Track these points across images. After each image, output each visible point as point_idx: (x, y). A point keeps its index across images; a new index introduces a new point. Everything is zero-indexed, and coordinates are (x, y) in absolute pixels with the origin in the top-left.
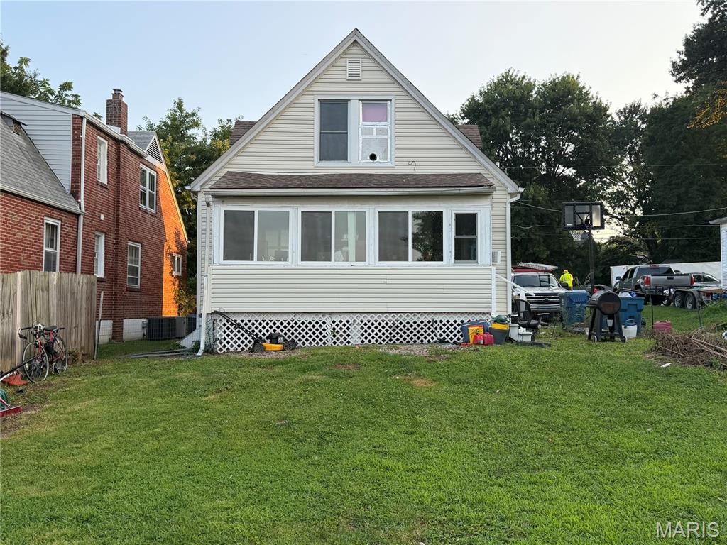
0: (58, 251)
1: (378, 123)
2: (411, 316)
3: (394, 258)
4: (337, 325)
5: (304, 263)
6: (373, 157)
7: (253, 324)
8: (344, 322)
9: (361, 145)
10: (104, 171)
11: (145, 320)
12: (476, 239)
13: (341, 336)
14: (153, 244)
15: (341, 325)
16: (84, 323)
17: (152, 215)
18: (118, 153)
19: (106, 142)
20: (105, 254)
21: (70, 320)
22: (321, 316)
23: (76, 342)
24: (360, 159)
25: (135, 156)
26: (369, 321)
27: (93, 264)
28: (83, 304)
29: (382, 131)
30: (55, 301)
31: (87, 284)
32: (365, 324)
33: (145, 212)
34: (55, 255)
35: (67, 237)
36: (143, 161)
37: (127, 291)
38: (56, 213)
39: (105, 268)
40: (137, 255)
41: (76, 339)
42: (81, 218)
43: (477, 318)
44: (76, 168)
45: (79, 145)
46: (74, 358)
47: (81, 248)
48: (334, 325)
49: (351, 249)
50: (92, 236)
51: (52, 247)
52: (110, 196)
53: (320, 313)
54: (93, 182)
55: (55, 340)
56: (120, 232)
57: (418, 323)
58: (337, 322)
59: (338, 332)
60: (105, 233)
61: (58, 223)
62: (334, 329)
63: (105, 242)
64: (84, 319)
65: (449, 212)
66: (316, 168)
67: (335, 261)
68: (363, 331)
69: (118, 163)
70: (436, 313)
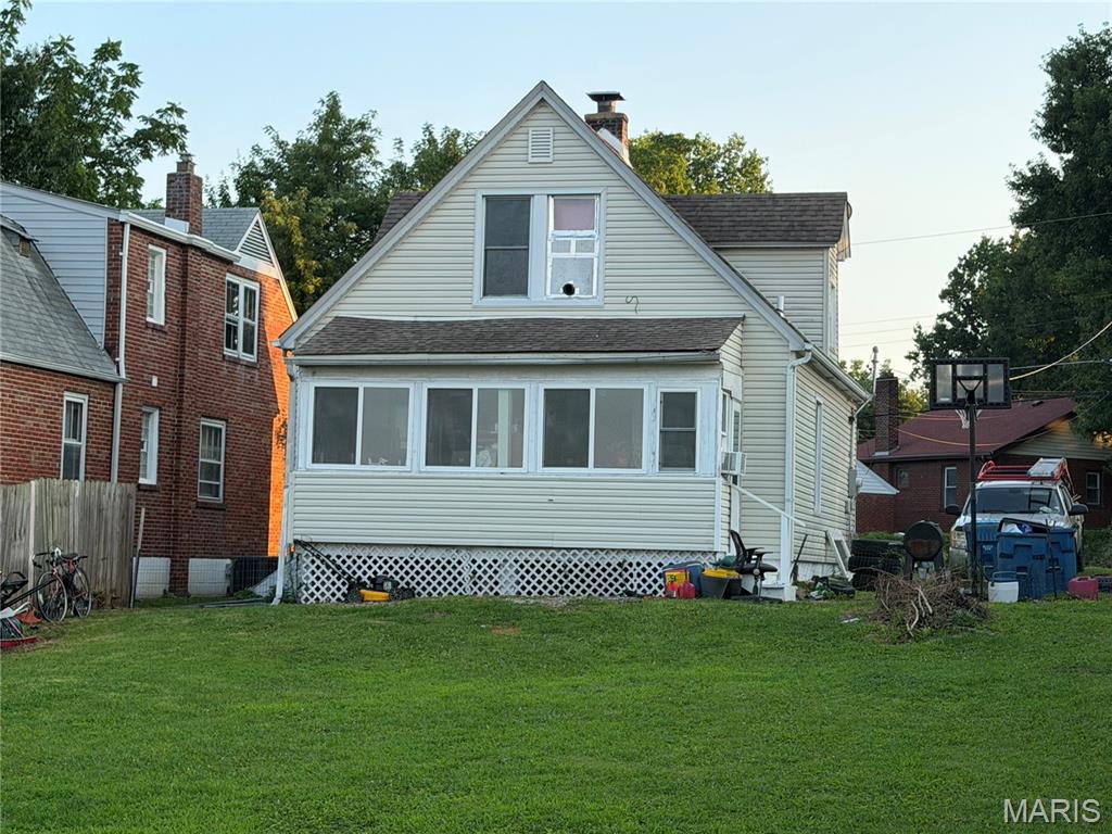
0: (83, 443)
1: (579, 233)
2: (591, 554)
3: (570, 461)
4: (479, 567)
5: (430, 468)
6: (569, 290)
7: (354, 562)
8: (490, 562)
9: (549, 269)
10: (159, 300)
11: (229, 561)
12: (694, 432)
13: (485, 583)
14: (249, 420)
15: (485, 567)
16: (115, 554)
17: (250, 366)
18: (184, 265)
19: (164, 251)
20: (159, 443)
21: (96, 548)
22: (454, 551)
23: (104, 580)
24: (548, 293)
25: (215, 264)
26: (527, 562)
27: (139, 462)
28: (115, 526)
29: (585, 246)
30: (77, 520)
31: (121, 496)
32: (522, 566)
33: (236, 362)
34: (78, 449)
35: (97, 421)
36: (233, 269)
37: (197, 507)
38: (82, 385)
39: (158, 469)
40: (217, 443)
41: (106, 576)
42: (120, 388)
43: (682, 560)
44: (113, 305)
45: (119, 268)
46: (99, 602)
47: (118, 436)
48: (475, 567)
49: (503, 446)
50: (138, 415)
51: (75, 437)
52: (168, 344)
53: (453, 547)
54: (139, 325)
55: (75, 571)
56: (185, 405)
57: (603, 565)
58: (479, 562)
59: (480, 578)
60: (160, 409)
61: (82, 399)
62: (474, 572)
63: (160, 423)
64: (116, 547)
65: (653, 389)
66: (476, 308)
67: (477, 466)
68: (518, 577)
69: (184, 285)
70: (630, 551)
